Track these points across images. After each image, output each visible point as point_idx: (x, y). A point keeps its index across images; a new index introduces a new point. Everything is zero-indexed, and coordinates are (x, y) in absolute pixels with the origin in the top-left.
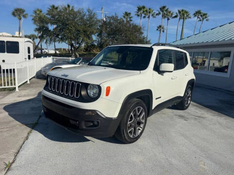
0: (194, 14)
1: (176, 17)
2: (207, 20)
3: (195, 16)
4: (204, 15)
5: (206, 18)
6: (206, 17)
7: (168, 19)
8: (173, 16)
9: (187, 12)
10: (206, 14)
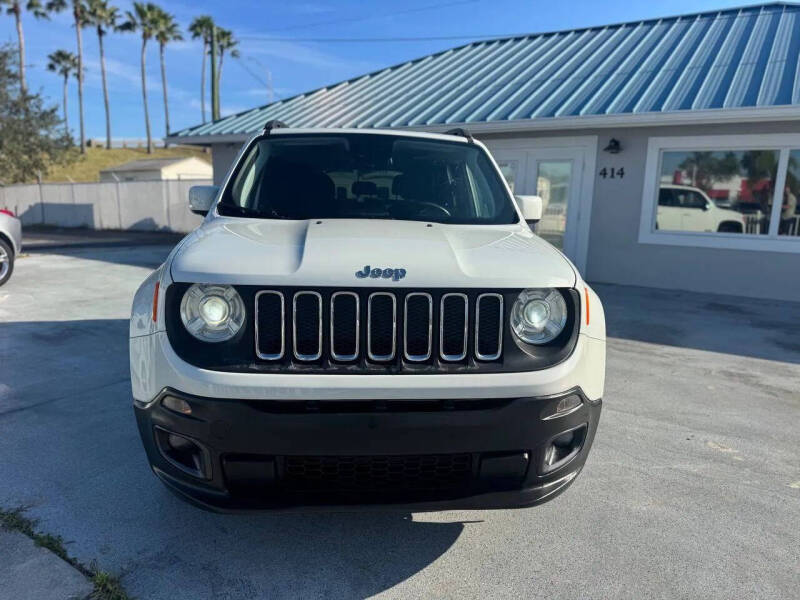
0: (193, 28)
1: (128, 26)
2: (234, 54)
3: (197, 35)
4: (224, 34)
5: (231, 49)
6: (229, 45)
7: (101, 33)
8: (119, 22)
9: (165, 17)
10: (229, 34)
